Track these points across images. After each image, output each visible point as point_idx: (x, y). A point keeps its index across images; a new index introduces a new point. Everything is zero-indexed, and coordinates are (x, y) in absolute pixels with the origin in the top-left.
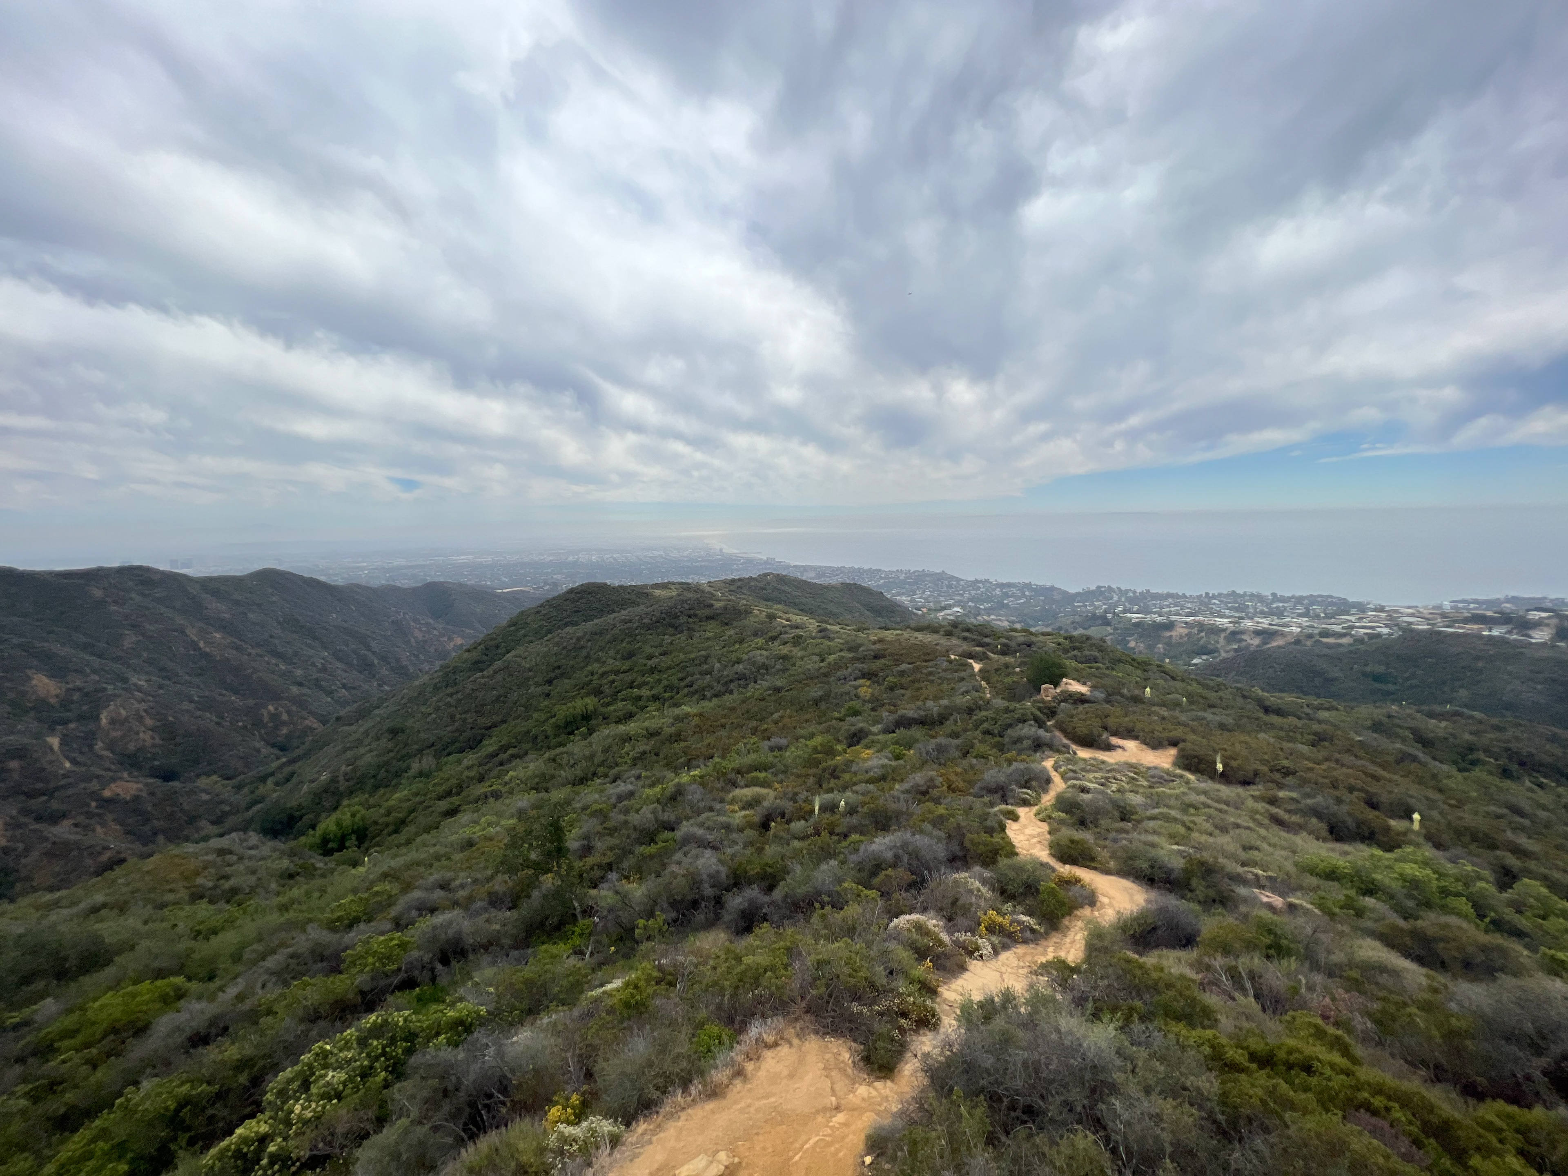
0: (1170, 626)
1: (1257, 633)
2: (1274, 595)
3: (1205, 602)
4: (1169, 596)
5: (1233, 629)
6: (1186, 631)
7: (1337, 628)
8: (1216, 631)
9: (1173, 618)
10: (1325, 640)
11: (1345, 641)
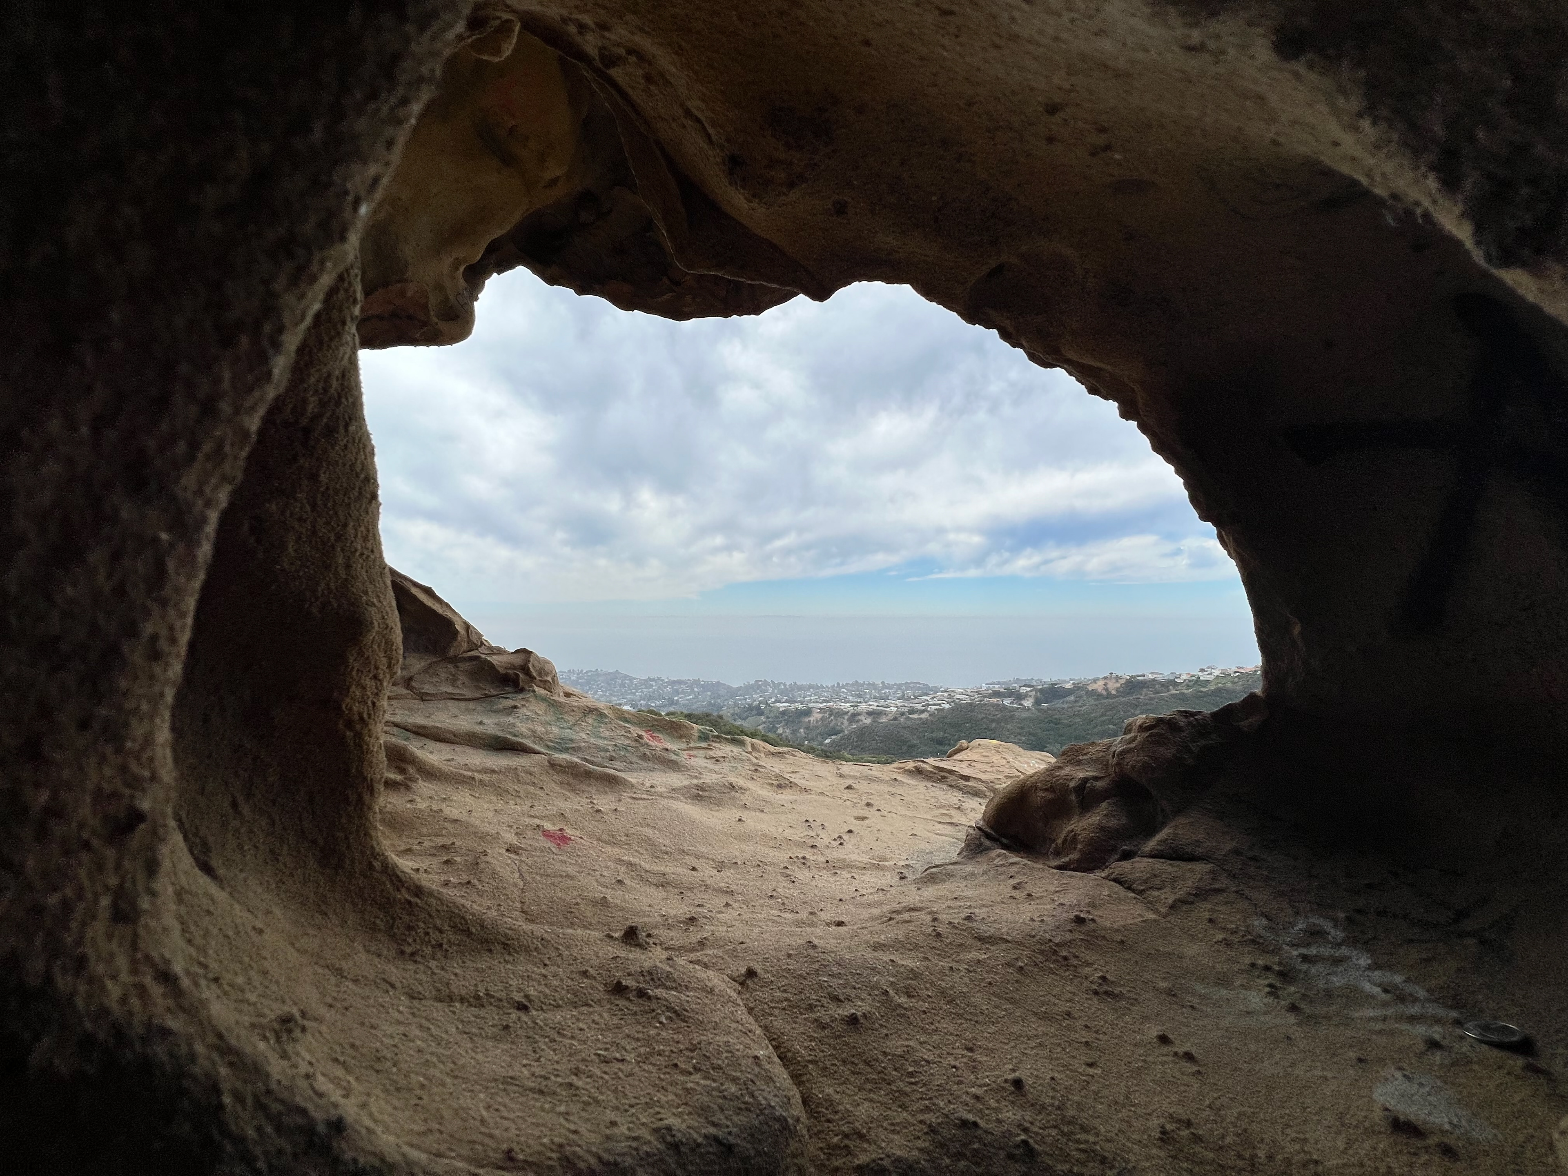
0: (808, 712)
1: (870, 714)
2: (883, 683)
3: (836, 691)
4: (811, 687)
5: (852, 711)
6: (821, 715)
7: (919, 707)
8: (840, 714)
9: (811, 705)
10: (911, 716)
11: (924, 716)
